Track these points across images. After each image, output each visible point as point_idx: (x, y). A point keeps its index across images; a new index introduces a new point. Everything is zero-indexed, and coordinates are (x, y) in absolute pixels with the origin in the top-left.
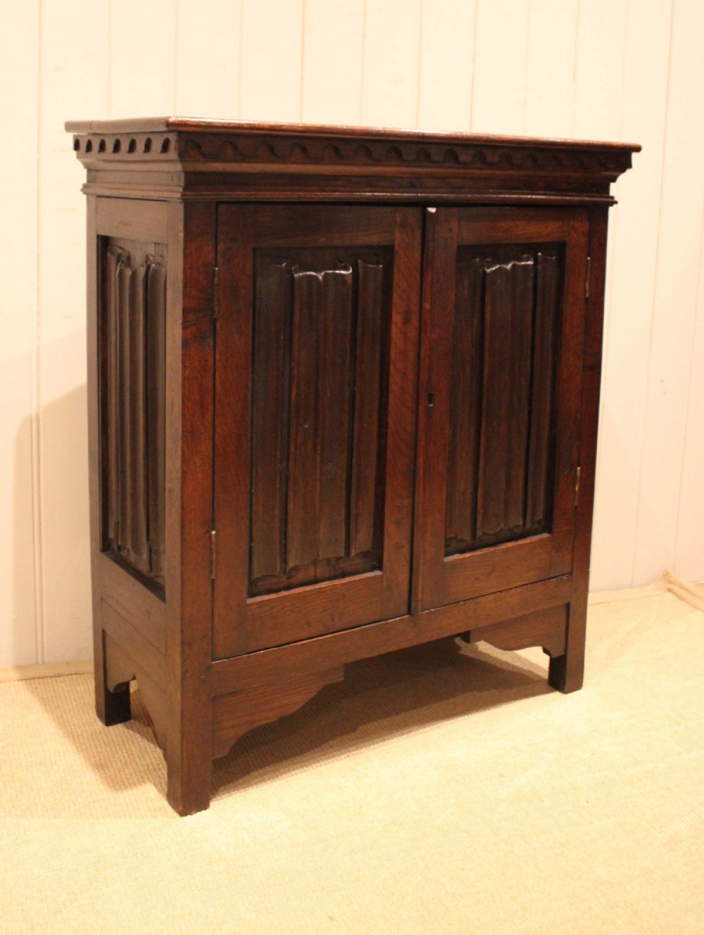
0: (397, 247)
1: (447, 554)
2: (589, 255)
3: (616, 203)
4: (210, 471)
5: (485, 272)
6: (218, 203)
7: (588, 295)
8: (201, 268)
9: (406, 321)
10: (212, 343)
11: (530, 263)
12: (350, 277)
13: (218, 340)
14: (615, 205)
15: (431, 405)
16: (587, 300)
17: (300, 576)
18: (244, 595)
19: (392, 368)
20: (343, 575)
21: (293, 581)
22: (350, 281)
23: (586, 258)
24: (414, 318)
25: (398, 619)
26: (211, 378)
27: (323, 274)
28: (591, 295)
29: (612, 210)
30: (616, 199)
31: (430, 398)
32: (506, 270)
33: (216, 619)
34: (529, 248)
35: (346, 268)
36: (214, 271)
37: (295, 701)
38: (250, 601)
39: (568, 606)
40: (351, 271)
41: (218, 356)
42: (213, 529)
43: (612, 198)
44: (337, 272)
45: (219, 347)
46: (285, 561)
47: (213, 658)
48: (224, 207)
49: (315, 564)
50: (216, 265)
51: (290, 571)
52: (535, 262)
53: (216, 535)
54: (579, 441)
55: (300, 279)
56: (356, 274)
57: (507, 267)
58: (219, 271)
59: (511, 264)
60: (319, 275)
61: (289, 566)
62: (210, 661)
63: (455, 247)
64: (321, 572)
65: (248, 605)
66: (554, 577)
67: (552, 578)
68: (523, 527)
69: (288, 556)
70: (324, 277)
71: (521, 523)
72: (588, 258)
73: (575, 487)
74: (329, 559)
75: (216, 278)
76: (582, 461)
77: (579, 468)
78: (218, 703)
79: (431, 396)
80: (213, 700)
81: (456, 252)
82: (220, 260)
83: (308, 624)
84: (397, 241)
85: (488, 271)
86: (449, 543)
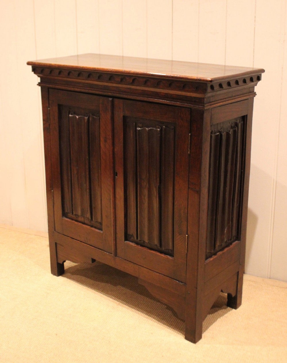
0: (100, 112)
5: (136, 129)
8: (45, 108)
9: (105, 141)
10: (49, 132)
11: (158, 129)
12: (87, 120)
13: (51, 131)
15: (116, 177)
18: (61, 215)
25: (107, 253)
28: (190, 152)
33: (55, 218)
34: (160, 123)
40: (87, 117)
41: (51, 136)
42: (52, 190)
44: (82, 116)
47: (55, 230)
48: (50, 89)
49: (84, 217)
50: (49, 107)
51: (75, 215)
52: (161, 130)
53: (53, 192)
54: (187, 222)
55: (71, 117)
56: (89, 119)
57: (147, 129)
58: (50, 110)
59: (150, 128)
60: (77, 117)
61: (74, 213)
62: (54, 230)
63: (122, 116)
64: (86, 222)
65: (62, 219)
66: (176, 280)
67: (175, 280)
68: (160, 248)
69: (73, 210)
70: (79, 118)
71: (158, 245)
72: (190, 134)
73: (185, 243)
74: (88, 218)
75: (49, 112)
76: (189, 233)
77: (187, 235)
78: (58, 246)
79: (117, 173)
80: (56, 243)
81: (122, 118)
82: (50, 106)
83: (80, 236)
84: (101, 109)
85: (138, 128)
86: (130, 237)
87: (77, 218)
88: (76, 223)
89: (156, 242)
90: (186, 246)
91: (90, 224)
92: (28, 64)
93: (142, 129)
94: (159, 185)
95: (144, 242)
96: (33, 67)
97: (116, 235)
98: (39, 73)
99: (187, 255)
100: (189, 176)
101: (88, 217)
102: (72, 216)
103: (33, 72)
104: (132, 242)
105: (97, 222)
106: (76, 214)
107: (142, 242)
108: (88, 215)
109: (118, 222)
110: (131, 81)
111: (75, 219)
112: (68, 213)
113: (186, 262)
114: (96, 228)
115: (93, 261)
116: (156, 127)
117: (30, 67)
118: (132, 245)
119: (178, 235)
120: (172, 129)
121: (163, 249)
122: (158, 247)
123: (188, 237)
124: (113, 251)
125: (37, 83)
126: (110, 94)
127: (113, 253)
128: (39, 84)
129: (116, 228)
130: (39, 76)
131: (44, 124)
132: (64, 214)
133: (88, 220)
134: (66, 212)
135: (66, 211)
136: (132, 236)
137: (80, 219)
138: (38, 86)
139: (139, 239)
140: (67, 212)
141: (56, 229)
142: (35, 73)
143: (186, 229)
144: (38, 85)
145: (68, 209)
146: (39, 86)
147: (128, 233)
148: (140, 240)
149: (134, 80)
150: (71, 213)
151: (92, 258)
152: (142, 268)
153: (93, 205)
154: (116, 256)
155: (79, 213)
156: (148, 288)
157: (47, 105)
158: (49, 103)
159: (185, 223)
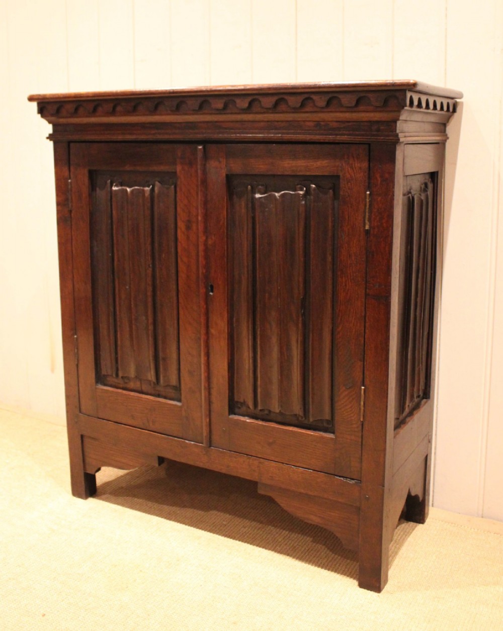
0: (178, 173)
2: (369, 191)
5: (255, 197)
6: (69, 142)
7: (367, 227)
8: (62, 180)
9: (189, 227)
10: (70, 224)
11: (302, 192)
13: (73, 223)
15: (212, 294)
16: (367, 232)
18: (93, 381)
20: (159, 396)
22: (147, 194)
23: (365, 193)
24: (194, 226)
25: (192, 443)
27: (132, 189)
28: (370, 226)
32: (275, 196)
33: (81, 389)
34: (305, 180)
35: (147, 186)
36: (68, 182)
38: (97, 386)
40: (149, 188)
41: (73, 233)
42: (76, 334)
44: (139, 188)
45: (73, 227)
46: (117, 369)
47: (80, 411)
48: (72, 145)
49: (141, 380)
50: (70, 178)
51: (122, 377)
52: (307, 193)
53: (77, 338)
54: (362, 363)
55: (115, 191)
56: (152, 190)
57: (277, 194)
58: (71, 183)
59: (283, 192)
60: (129, 190)
61: (120, 374)
62: (78, 412)
63: (224, 175)
64: (145, 388)
65: (96, 388)
66: (340, 476)
67: (337, 476)
68: (304, 419)
69: (119, 367)
70: (132, 192)
71: (301, 414)
72: (368, 193)
73: (360, 404)
74: (150, 381)
75: (70, 187)
76: (367, 381)
77: (363, 388)
78: (86, 440)
79: (212, 287)
80: (82, 437)
81: (225, 179)
82: (72, 176)
83: (133, 417)
84: (179, 168)
85: (258, 196)
86: (239, 406)
87: (126, 383)
88: (124, 392)
89: (297, 408)
90: (362, 408)
91: (153, 392)
92: (31, 99)
93: (266, 195)
94: (303, 298)
95: (270, 411)
96: (39, 104)
97: (210, 405)
98: (52, 115)
99: (362, 425)
100: (366, 273)
101: (150, 379)
102: (116, 380)
103: (39, 115)
104: (244, 415)
105: (168, 386)
106: (125, 375)
107: (266, 412)
108: (151, 376)
109: (214, 380)
110: (246, 105)
111: (121, 386)
112: (108, 375)
113: (360, 440)
114: (165, 398)
115: (161, 460)
116: (295, 190)
117: (34, 105)
118: (246, 421)
119: (344, 388)
120: (330, 189)
121: (311, 420)
122: (300, 419)
123: (364, 389)
124: (204, 438)
125: (47, 136)
126: (200, 136)
127: (204, 441)
128: (50, 137)
129: (210, 394)
130: (50, 122)
131: (59, 212)
132: (100, 378)
133: (150, 385)
134: (104, 375)
135: (104, 372)
136: (244, 403)
137: (131, 385)
138: (48, 140)
139: (259, 408)
140: (106, 374)
141: (83, 408)
142: (43, 116)
143: (362, 376)
144: (47, 138)
145: (107, 368)
146: (51, 140)
147: (236, 400)
148: (261, 410)
149: (250, 104)
150: (114, 376)
151: (159, 455)
152: (266, 463)
153: (161, 355)
154: (210, 446)
155: (132, 373)
156: (279, 500)
157: (67, 174)
158: (70, 171)
159: (360, 363)
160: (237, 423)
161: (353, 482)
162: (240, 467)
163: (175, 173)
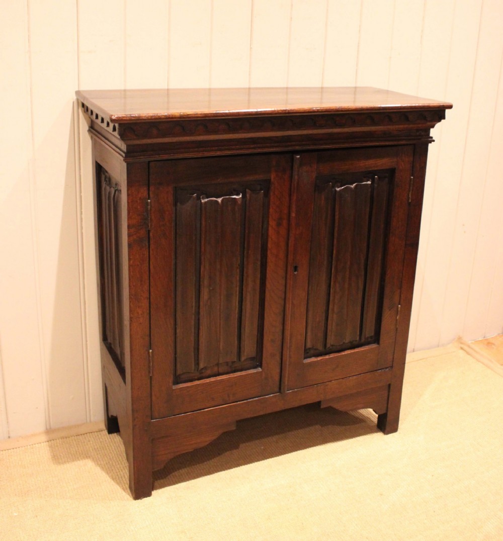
0: (272, 180)
1: (305, 358)
2: (412, 176)
3: (434, 141)
4: (148, 317)
5: (336, 190)
6: (149, 162)
7: (410, 201)
8: (139, 201)
9: (279, 224)
10: (147, 244)
11: (369, 182)
12: (240, 200)
13: (151, 242)
14: (433, 143)
15: (296, 273)
16: (409, 204)
17: (209, 372)
18: (171, 384)
19: (269, 252)
21: (204, 375)
22: (240, 202)
23: (410, 178)
24: (285, 222)
25: (272, 395)
26: (148, 265)
27: (221, 199)
28: (411, 201)
29: (430, 146)
30: (434, 139)
31: (296, 269)
32: (351, 188)
33: (154, 398)
34: (369, 175)
35: (238, 195)
36: (148, 202)
37: (206, 439)
38: (174, 387)
39: (389, 385)
40: (241, 196)
41: (151, 252)
42: (150, 349)
43: (432, 138)
44: (232, 197)
45: (152, 246)
46: (197, 364)
47: (152, 418)
48: (152, 164)
49: (218, 365)
50: (149, 199)
52: (373, 182)
53: (152, 352)
56: (244, 197)
58: (151, 203)
59: (354, 185)
60: (219, 200)
62: (150, 420)
63: (314, 177)
64: (223, 370)
65: (172, 390)
66: (380, 369)
67: (378, 370)
69: (200, 362)
70: (222, 201)
73: (396, 317)
74: (229, 362)
75: (149, 207)
76: (402, 301)
77: (399, 306)
78: (156, 442)
79: (296, 267)
80: (152, 440)
81: (314, 180)
82: (151, 195)
83: (213, 399)
84: (273, 176)
85: (338, 189)
86: (308, 351)
90: (398, 319)
91: (229, 371)
93: (343, 188)
99: (397, 330)
100: (407, 231)
105: (247, 359)
109: (293, 340)
113: (394, 341)
118: (317, 360)
119: (388, 310)
121: (363, 339)
126: (297, 148)
132: (177, 380)
133: (228, 365)
134: (179, 375)
136: (312, 348)
139: (328, 346)
141: (155, 413)
143: (399, 298)
150: (192, 371)
152: (331, 383)
156: (337, 406)
157: (145, 194)
158: (149, 190)
159: (399, 291)
160: (310, 364)
161: (388, 369)
162: (309, 397)
163: (270, 180)
